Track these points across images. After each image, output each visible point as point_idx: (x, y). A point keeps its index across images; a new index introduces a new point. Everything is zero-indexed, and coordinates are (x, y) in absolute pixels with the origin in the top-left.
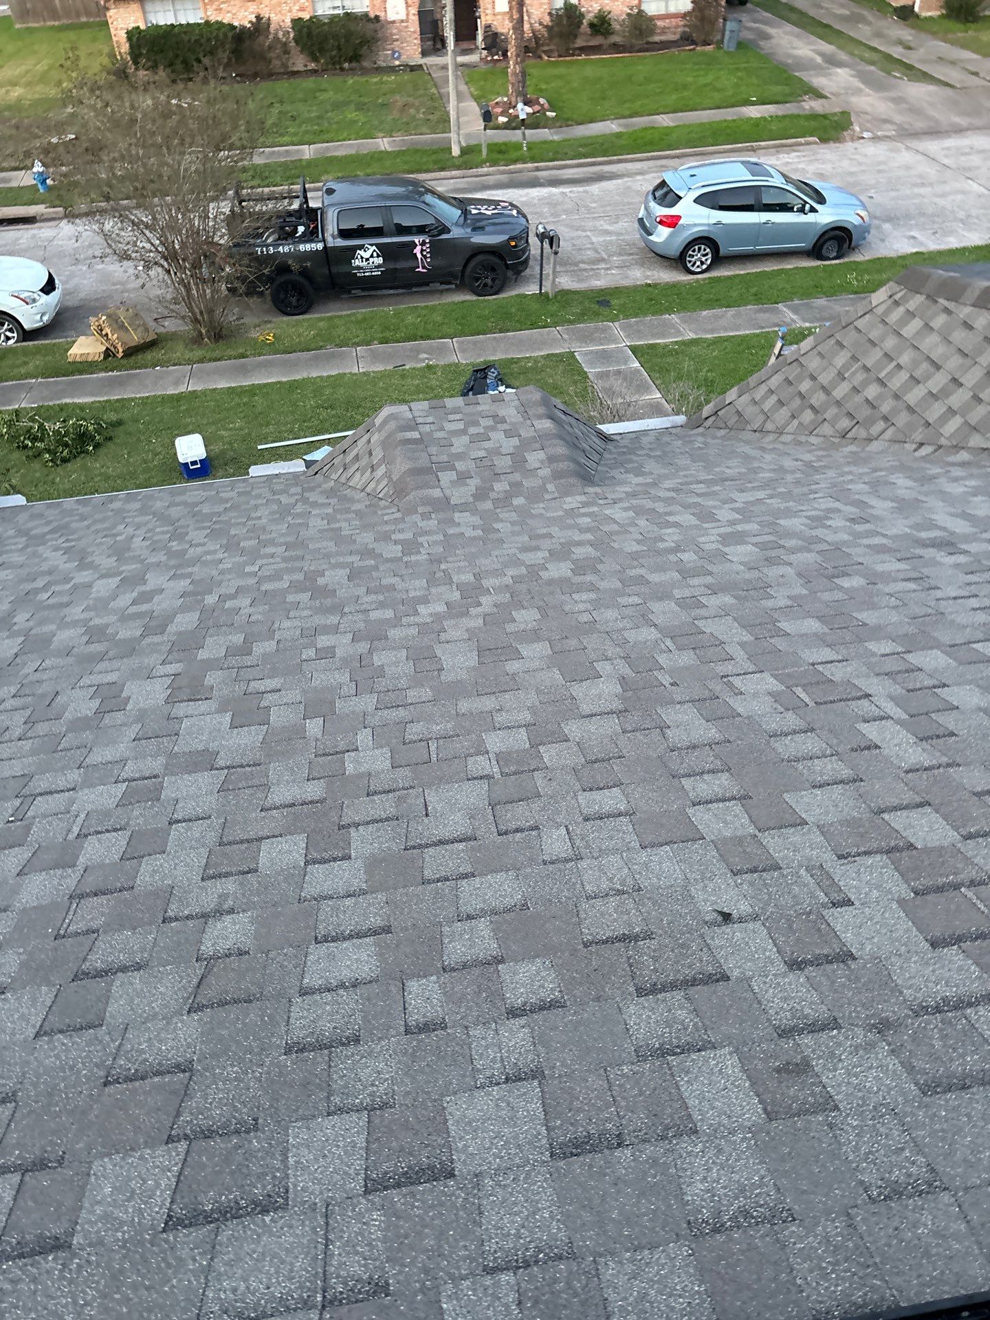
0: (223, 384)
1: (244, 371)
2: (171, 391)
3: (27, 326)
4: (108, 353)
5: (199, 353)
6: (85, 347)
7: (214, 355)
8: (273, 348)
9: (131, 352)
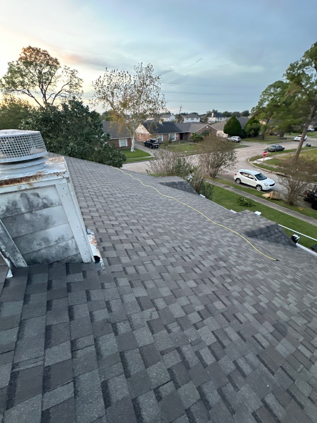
0: (280, 211)
1: (288, 211)
2: (270, 207)
3: (263, 189)
4: (269, 198)
5: (285, 205)
6: (267, 195)
7: (287, 206)
8: (299, 211)
9: (273, 199)
